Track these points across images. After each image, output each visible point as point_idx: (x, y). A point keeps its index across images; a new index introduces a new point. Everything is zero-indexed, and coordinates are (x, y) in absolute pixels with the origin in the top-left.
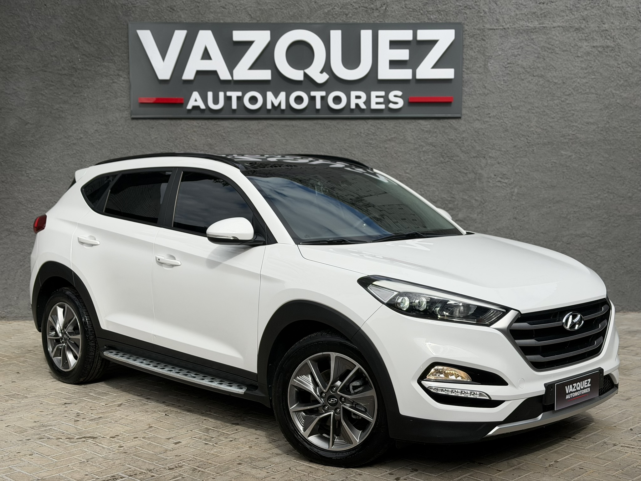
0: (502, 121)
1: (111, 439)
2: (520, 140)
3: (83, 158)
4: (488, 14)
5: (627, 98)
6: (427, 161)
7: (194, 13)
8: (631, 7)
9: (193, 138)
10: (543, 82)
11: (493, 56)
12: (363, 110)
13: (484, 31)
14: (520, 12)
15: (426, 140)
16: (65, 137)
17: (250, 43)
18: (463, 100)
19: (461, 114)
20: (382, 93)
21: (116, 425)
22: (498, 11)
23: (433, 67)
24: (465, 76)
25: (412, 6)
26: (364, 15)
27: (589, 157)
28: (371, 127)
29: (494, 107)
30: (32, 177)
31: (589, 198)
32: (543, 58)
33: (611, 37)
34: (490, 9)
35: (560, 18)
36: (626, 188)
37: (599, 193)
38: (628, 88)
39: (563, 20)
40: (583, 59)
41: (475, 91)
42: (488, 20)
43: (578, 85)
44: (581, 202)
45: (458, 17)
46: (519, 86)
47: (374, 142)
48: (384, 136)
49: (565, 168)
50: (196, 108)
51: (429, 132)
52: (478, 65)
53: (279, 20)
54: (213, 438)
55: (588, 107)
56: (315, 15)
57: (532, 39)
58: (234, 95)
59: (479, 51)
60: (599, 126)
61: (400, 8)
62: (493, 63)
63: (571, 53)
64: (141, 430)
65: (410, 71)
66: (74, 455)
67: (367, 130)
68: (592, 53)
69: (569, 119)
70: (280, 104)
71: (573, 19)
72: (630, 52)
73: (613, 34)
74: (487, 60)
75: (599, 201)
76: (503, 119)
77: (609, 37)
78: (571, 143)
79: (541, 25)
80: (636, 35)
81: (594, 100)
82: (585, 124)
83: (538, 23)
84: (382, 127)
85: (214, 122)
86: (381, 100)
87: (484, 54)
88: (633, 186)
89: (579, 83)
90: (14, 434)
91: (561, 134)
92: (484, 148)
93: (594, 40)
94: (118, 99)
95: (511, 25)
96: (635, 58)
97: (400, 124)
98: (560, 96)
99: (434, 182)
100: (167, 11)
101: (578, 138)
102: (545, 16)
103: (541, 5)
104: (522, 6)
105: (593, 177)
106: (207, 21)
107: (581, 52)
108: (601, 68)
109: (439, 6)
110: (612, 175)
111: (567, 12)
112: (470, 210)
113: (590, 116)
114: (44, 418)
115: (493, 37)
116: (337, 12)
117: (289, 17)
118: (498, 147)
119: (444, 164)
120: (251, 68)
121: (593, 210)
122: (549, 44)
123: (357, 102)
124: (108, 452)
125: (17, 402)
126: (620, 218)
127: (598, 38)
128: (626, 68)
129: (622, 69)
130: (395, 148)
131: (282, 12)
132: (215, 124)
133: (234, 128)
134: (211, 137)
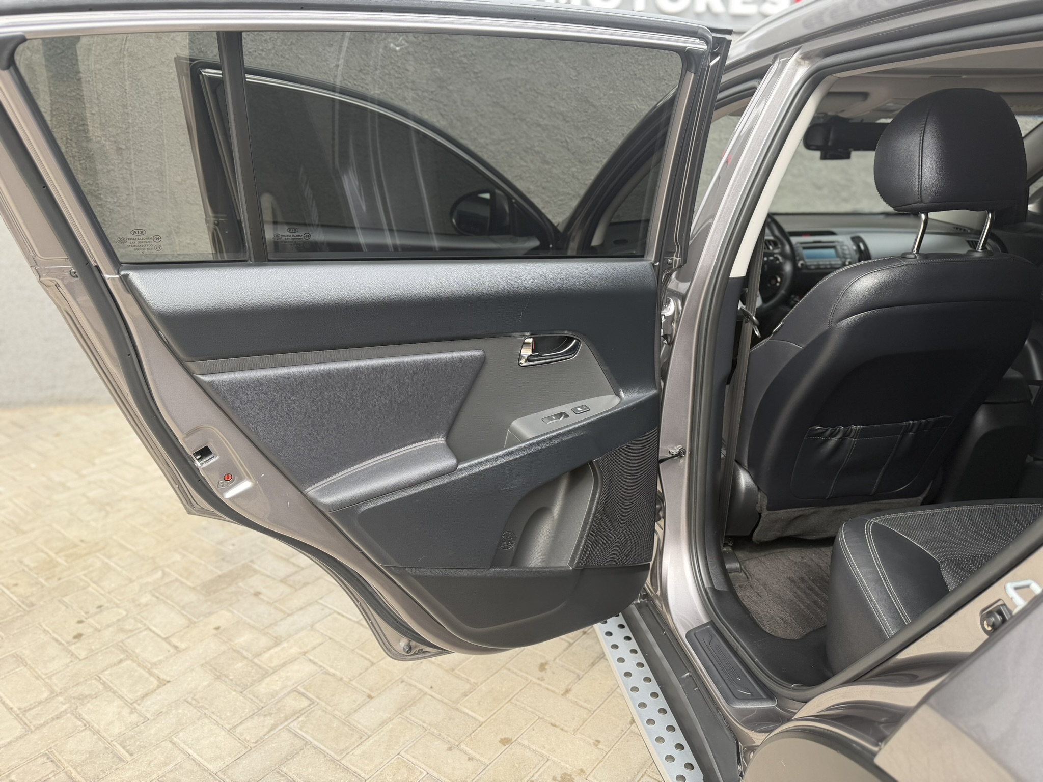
132: (447, 39)
133: (482, 48)
134: (441, 64)
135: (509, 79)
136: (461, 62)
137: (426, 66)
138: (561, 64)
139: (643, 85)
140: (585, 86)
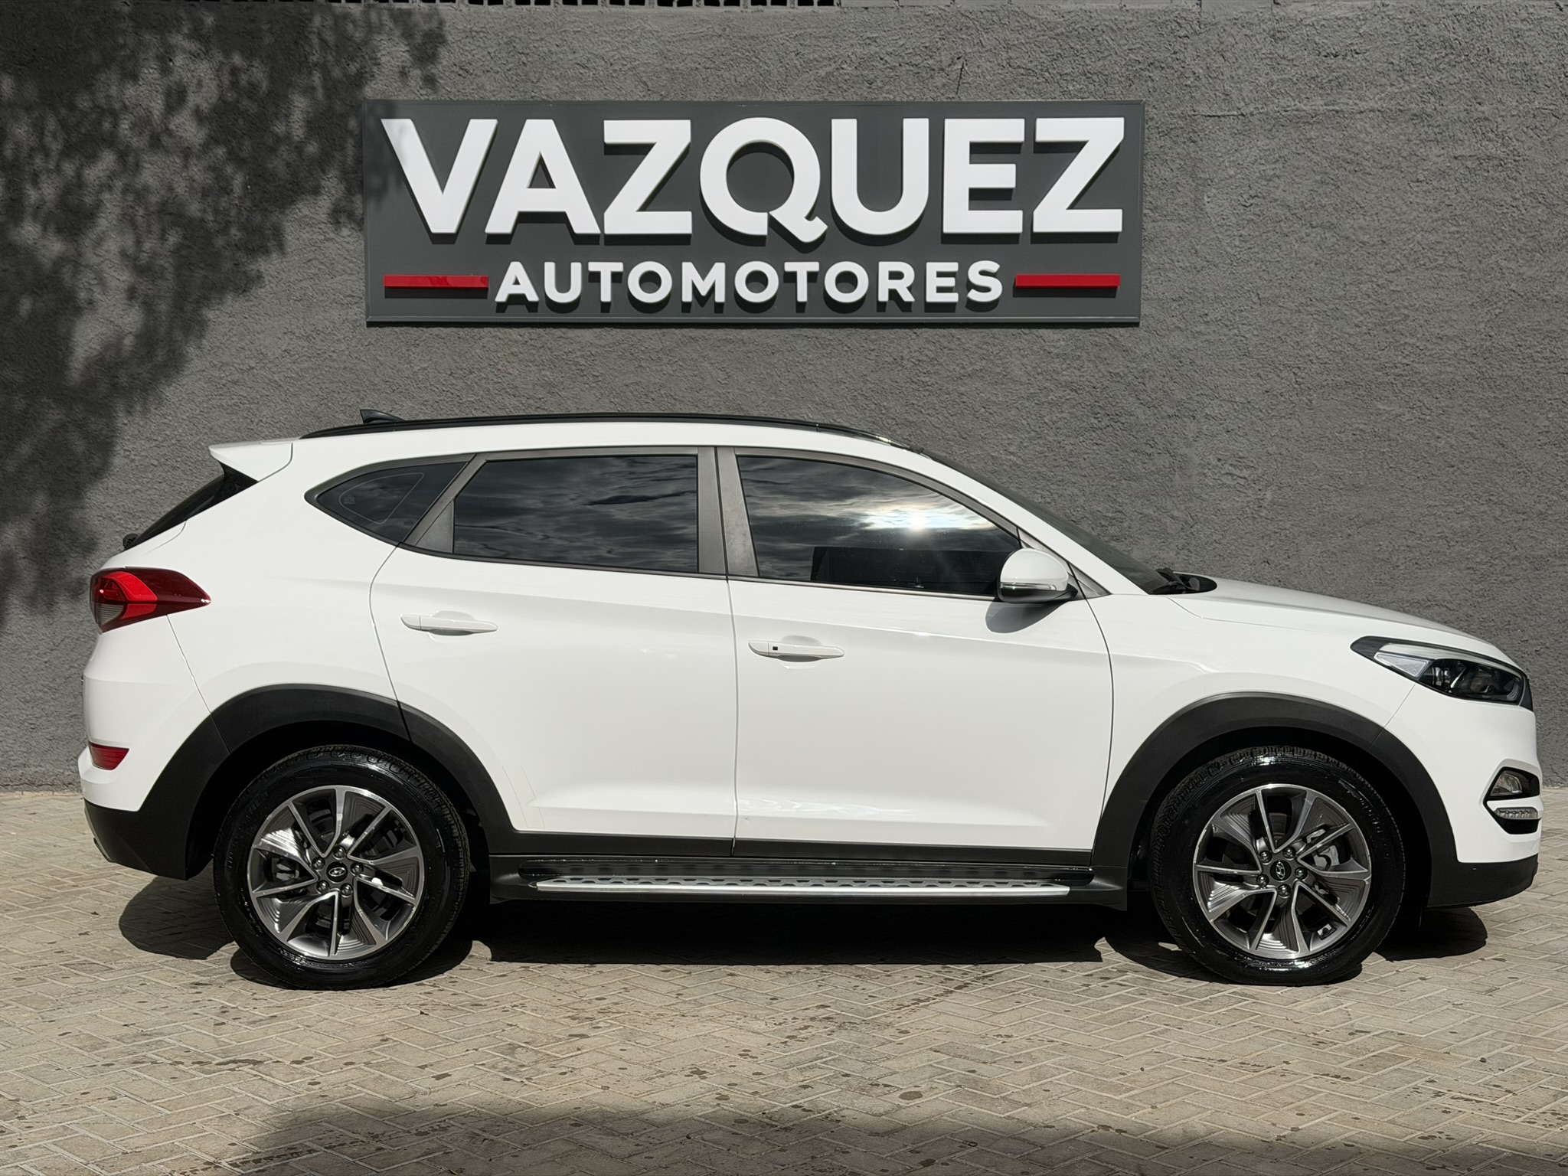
0: (1236, 331)
1: (295, 1065)
2: (1279, 376)
3: (255, 415)
4: (1204, 80)
5: (1533, 279)
6: (1058, 425)
7: (515, 78)
8: (1546, 65)
9: (510, 371)
10: (1335, 240)
11: (1216, 180)
12: (906, 307)
13: (1195, 120)
14: (1280, 77)
15: (1055, 377)
16: (215, 365)
17: (643, 149)
18: (1143, 283)
19: (1139, 316)
20: (953, 267)
21: (308, 1034)
22: (1227, 74)
23: (1072, 207)
24: (1148, 226)
25: (1024, 61)
26: (910, 83)
27: (1444, 418)
28: (927, 346)
29: (1218, 298)
30: (137, 458)
31: (1443, 515)
32: (1334, 185)
33: (1496, 135)
34: (1208, 68)
35: (1376, 91)
36: (1532, 492)
37: (1469, 503)
38: (1538, 254)
39: (1383, 95)
40: (1430, 187)
41: (1173, 261)
42: (1203, 95)
43: (1418, 248)
44: (1424, 524)
45: (1133, 87)
46: (1278, 251)
47: (933, 381)
48: (958, 365)
49: (1387, 443)
50: (517, 299)
51: (1064, 357)
52: (1179, 200)
53: (712, 96)
54: (523, 1066)
55: (1441, 299)
56: (796, 84)
57: (1309, 140)
58: (606, 269)
59: (1181, 168)
60: (1468, 344)
61: (996, 68)
62: (1215, 196)
63: (1402, 172)
64: (363, 1047)
65: (1018, 215)
66: (209, 1099)
67: (915, 352)
68: (1451, 172)
69: (1396, 327)
70: (712, 290)
71: (1407, 91)
72: (1543, 171)
73: (1502, 128)
74: (1201, 188)
75: (1466, 523)
76: (1238, 327)
77: (1492, 136)
78: (1400, 385)
79: (1331, 108)
80: (1556, 130)
81: (1456, 284)
82: (1434, 341)
83: (1322, 103)
84: (952, 346)
85: (558, 332)
86: (950, 282)
87: (1193, 176)
88: (1549, 486)
89: (1418, 242)
90: (78, 1053)
91: (1378, 362)
92: (1193, 395)
93: (1457, 142)
94: (338, 278)
95: (1260, 106)
96: (1553, 185)
97: (993, 337)
98: (1374, 273)
99: (1075, 474)
100: (453, 75)
101: (1416, 373)
102: (1340, 85)
103: (1331, 60)
104: (1285, 62)
105: (1453, 466)
106: (546, 98)
107: (1424, 170)
108: (1474, 207)
109: (1088, 62)
110: (1498, 460)
111: (1393, 76)
112: (1159, 541)
113: (1446, 322)
114: (147, 1018)
115: (1214, 136)
116: (847, 77)
117: (735, 88)
118: (1227, 391)
119: (1099, 432)
120: (645, 207)
121: (1452, 543)
122: (1348, 151)
123: (892, 287)
124: (285, 1094)
125: (88, 980)
126: (1516, 562)
127: (1466, 137)
128: (1533, 207)
129: (1524, 211)
130: (982, 394)
131: (718, 76)
132: (561, 337)
133: (604, 347)
134: (552, 366)
135: (637, 384)
136: (577, 364)
137: (533, 368)
138: (706, 364)
139: (815, 388)
140: (737, 391)
